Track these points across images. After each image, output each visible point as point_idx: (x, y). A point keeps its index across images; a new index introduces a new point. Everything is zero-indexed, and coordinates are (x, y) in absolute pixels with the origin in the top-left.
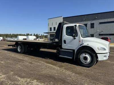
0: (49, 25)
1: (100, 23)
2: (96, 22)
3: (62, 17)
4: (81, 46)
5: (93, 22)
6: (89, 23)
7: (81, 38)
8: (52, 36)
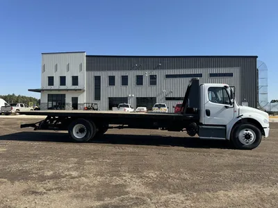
0: (44, 70)
1: (168, 76)
2: (160, 74)
4: (240, 118)
5: (154, 73)
6: (146, 74)
7: (237, 107)
8: (54, 98)
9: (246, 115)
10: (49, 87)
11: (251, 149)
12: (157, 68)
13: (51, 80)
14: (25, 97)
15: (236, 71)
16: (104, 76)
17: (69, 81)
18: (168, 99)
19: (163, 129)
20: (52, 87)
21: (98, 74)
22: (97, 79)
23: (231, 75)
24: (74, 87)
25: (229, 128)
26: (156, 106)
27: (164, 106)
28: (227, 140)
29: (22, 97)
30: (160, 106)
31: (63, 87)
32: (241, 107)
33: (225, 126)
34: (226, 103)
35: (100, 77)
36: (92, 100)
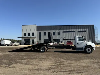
0: (23, 31)
1: (64, 32)
2: (61, 31)
3: (36, 25)
5: (59, 31)
6: (57, 31)
7: (86, 42)
8: (26, 40)
9: (88, 44)
10: (24, 37)
11: (90, 53)
12: (60, 29)
13: (25, 34)
14: (13, 40)
15: (87, 30)
16: (42, 32)
17: (31, 34)
18: (64, 40)
19: (65, 49)
20: (25, 36)
21: (40, 32)
22: (40, 33)
23: (85, 31)
24: (33, 36)
25: (84, 48)
26: (60, 42)
27: (63, 42)
28: (83, 51)
29: (12, 40)
30: (62, 42)
31: (29, 36)
32: (87, 42)
33: (83, 47)
34: (83, 41)
35: (41, 33)
36: (39, 41)
